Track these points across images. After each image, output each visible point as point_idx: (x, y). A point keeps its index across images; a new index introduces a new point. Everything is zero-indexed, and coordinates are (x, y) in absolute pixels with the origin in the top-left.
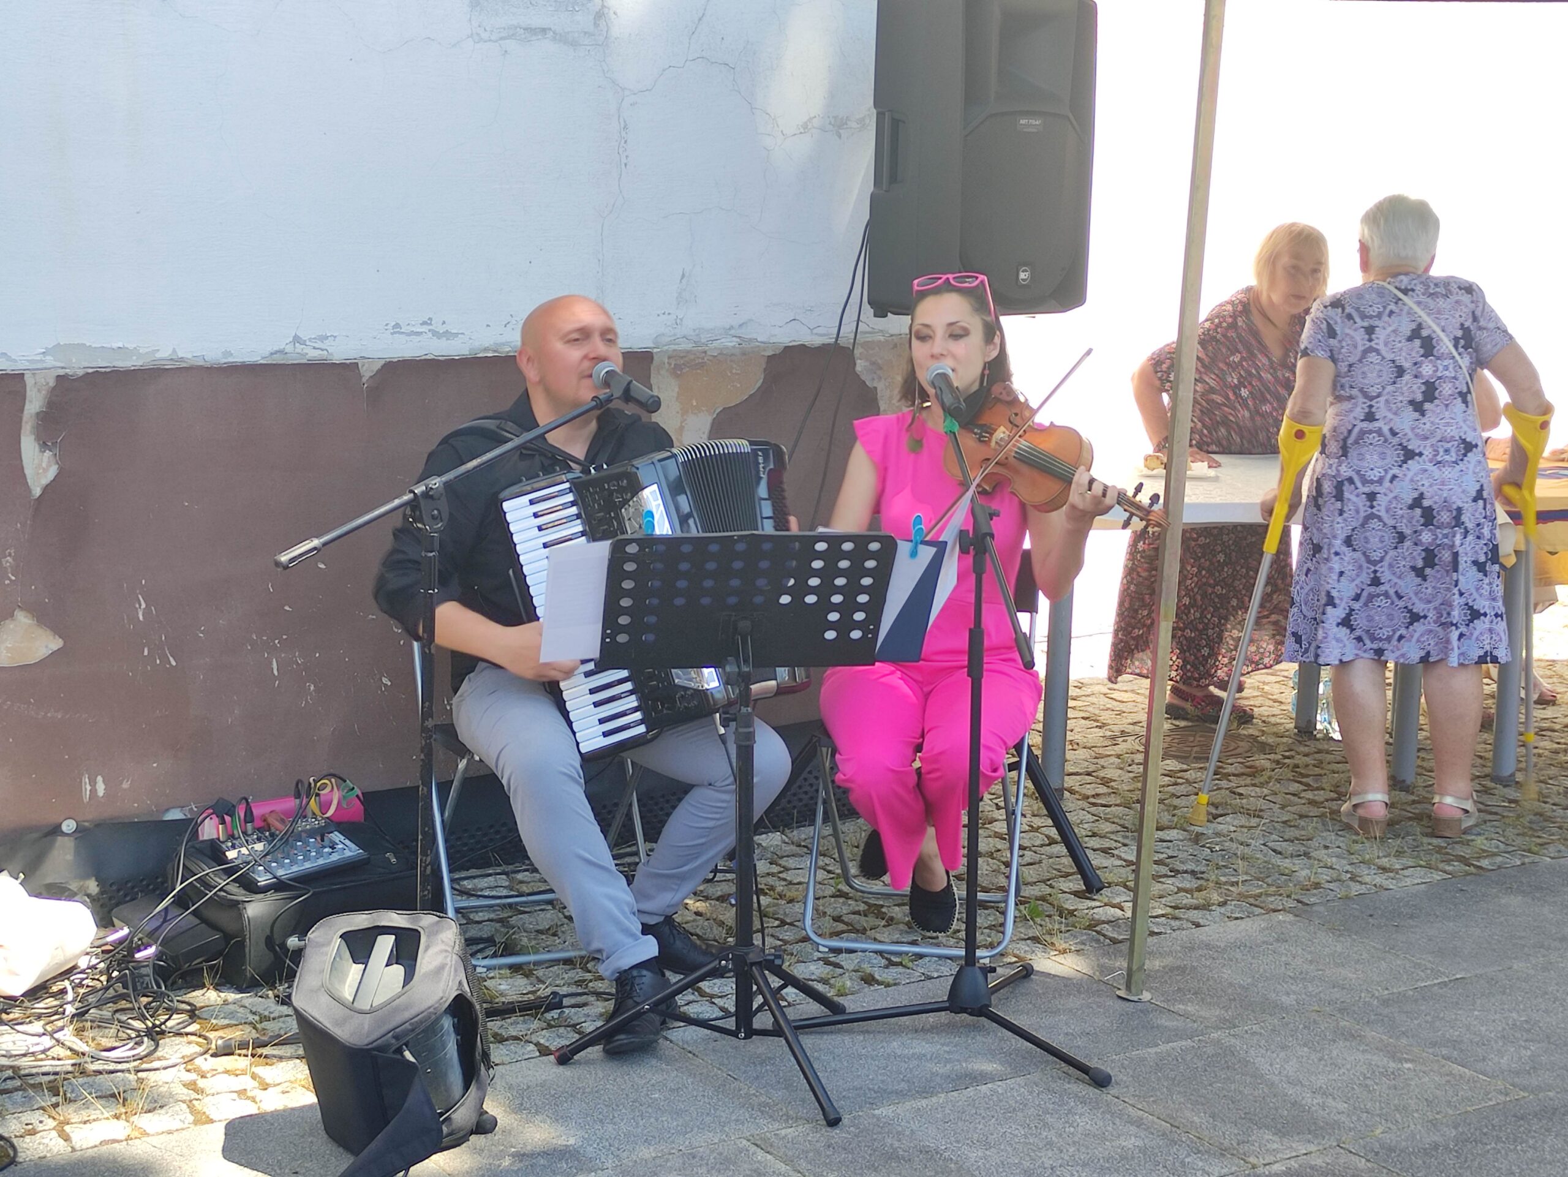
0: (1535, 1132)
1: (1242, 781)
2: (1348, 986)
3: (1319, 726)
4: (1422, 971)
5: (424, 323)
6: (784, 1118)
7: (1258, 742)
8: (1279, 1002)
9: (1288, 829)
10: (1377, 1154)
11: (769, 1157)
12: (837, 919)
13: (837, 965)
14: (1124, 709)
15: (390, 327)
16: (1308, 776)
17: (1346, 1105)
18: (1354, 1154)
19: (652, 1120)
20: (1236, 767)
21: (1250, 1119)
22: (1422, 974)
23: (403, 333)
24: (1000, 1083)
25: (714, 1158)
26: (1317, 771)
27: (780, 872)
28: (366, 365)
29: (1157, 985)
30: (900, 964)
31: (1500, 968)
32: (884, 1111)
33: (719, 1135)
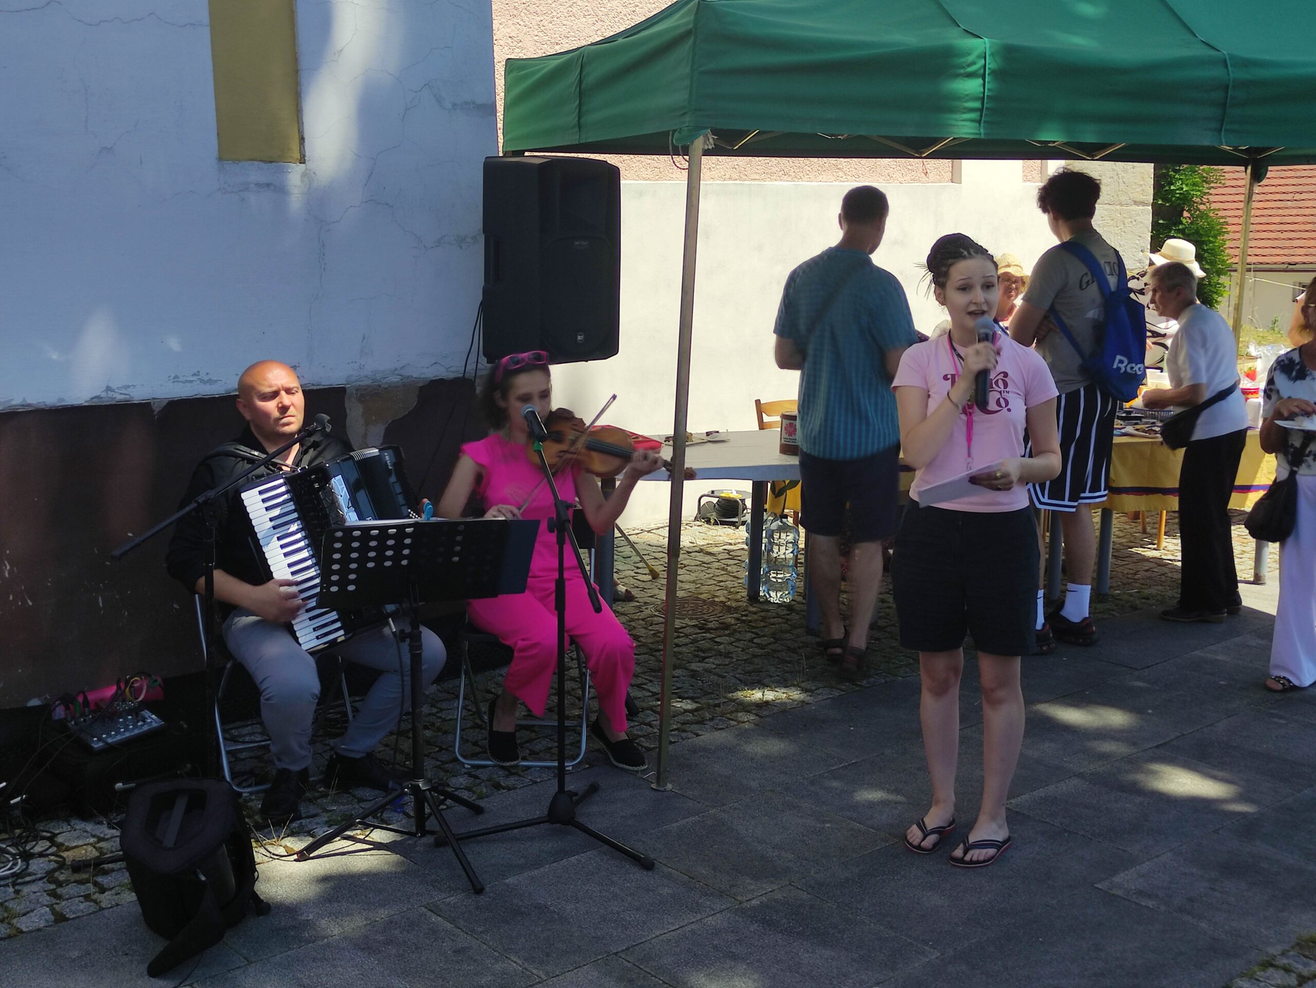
0: (905, 866)
1: (718, 633)
2: (789, 772)
3: (761, 594)
4: (832, 759)
5: (194, 375)
6: (448, 890)
7: (726, 606)
8: (749, 786)
9: (747, 665)
10: (813, 888)
11: (440, 919)
12: (475, 744)
13: (476, 777)
14: (645, 587)
15: (171, 378)
16: (757, 628)
17: (793, 855)
18: (800, 889)
19: (363, 897)
20: (714, 624)
21: (737, 870)
22: (832, 761)
23: (180, 382)
24: (582, 855)
25: (405, 923)
26: (762, 624)
27: (437, 712)
28: (156, 404)
29: (676, 778)
30: (516, 774)
31: (877, 754)
32: (510, 880)
33: (406, 905)
